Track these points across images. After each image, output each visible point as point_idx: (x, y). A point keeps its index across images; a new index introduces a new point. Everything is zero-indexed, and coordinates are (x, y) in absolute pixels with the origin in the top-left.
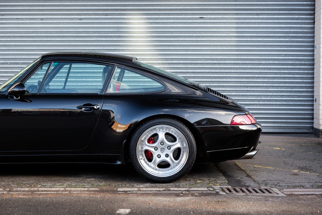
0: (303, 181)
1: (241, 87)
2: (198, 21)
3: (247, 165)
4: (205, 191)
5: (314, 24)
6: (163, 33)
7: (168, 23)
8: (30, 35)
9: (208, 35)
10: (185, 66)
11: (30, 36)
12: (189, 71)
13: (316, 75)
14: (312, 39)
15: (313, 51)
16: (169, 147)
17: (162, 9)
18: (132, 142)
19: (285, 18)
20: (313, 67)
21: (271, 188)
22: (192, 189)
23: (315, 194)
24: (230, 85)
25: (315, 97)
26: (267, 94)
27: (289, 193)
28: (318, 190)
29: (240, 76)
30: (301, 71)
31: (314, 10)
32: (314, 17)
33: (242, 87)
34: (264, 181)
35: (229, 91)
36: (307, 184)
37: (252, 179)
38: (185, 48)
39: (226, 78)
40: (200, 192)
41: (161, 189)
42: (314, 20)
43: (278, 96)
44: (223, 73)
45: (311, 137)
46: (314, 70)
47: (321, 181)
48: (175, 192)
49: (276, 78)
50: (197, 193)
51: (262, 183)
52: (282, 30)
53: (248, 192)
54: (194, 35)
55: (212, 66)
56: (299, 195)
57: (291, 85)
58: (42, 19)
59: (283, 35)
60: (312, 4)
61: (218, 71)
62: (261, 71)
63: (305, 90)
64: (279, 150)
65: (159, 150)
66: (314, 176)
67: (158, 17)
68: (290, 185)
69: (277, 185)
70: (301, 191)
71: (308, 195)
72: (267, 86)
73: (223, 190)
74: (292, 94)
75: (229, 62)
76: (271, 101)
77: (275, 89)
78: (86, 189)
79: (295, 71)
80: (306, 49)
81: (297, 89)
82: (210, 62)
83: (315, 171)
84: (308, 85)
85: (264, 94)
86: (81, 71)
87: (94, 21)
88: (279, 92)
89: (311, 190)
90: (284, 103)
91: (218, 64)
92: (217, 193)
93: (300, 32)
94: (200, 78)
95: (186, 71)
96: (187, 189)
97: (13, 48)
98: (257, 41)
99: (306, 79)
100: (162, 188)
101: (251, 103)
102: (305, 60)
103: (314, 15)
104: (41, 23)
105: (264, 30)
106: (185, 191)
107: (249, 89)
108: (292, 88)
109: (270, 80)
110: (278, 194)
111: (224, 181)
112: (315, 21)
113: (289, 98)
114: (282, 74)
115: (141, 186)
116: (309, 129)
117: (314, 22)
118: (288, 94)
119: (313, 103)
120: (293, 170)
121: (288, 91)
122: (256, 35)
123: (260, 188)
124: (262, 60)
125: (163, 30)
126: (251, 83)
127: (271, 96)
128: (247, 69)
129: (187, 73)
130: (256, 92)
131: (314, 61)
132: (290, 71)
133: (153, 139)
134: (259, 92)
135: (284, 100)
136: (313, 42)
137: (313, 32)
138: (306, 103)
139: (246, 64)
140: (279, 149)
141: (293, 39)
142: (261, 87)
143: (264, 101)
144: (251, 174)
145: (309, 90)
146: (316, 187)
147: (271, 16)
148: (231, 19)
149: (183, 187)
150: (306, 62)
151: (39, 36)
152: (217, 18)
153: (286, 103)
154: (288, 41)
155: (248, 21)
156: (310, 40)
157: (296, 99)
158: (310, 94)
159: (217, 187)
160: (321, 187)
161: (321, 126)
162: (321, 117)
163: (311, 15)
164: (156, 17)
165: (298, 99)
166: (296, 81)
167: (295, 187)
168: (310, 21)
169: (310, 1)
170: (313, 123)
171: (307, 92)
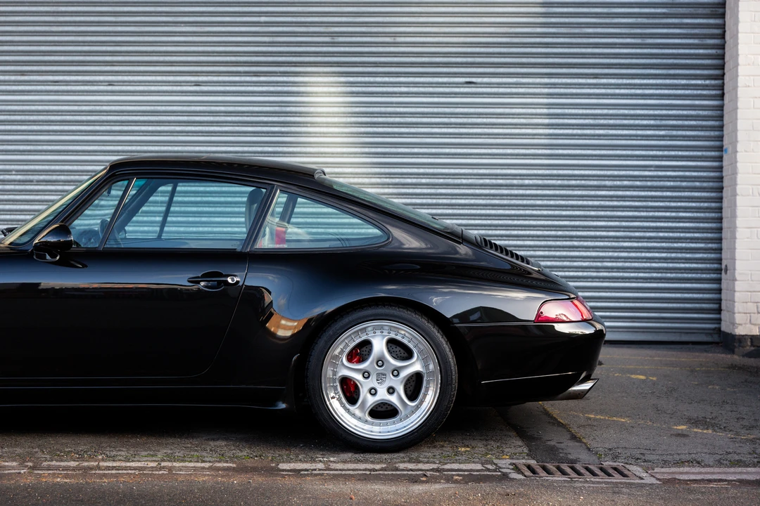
0: (699, 450)
1: (558, 239)
2: (462, 90)
3: (572, 412)
4: (478, 471)
5: (723, 100)
6: (383, 115)
7: (396, 93)
8: (84, 118)
9: (485, 120)
10: (433, 191)
11: (83, 121)
12: (441, 201)
13: (726, 213)
14: (717, 133)
15: (720, 159)
16: (396, 372)
17: (380, 63)
18: (313, 360)
19: (657, 85)
20: (720, 194)
21: (627, 466)
22: (447, 467)
23: (726, 480)
25: (724, 263)
26: (616, 254)
27: (666, 477)
28: (732, 470)
29: (557, 213)
30: (694, 204)
31: (722, 67)
32: (723, 83)
33: (561, 239)
34: (610, 449)
35: (530, 246)
36: (708, 456)
37: (583, 445)
38: (434, 151)
39: (524, 218)
40: (466, 473)
41: (378, 467)
42: (723, 89)
43: (640, 260)
44: (519, 208)
45: (715, 352)
46: (722, 202)
47: (738, 451)
48: (410, 473)
49: (638, 220)
51: (606, 455)
52: (651, 112)
53: (573, 475)
54: (453, 120)
55: (493, 192)
56: (690, 480)
57: (671, 235)
58: (110, 83)
59: (652, 122)
60: (718, 55)
61: (505, 202)
62: (602, 203)
63: (702, 245)
64: (643, 381)
65: (373, 377)
66: (721, 439)
67: (372, 79)
68: (669, 458)
69: (640, 459)
70: (693, 473)
71: (710, 481)
72: (617, 237)
73: (517, 469)
74: (673, 255)
75: (531, 182)
76: (626, 270)
77: (635, 244)
78: (207, 465)
79: (679, 204)
80: (704, 153)
81: (684, 245)
82: (487, 181)
83: (724, 427)
84: (709, 235)
85: (610, 254)
86: (199, 199)
87: (228, 88)
88: (643, 250)
89: (717, 470)
90: (655, 275)
91: (506, 185)
92: (505, 476)
93: (692, 116)
94: (466, 217)
95: (434, 201)
96: (435, 466)
97: (45, 148)
98: (594, 135)
99: (705, 221)
100: (378, 463)
101: (580, 274)
102: (703, 180)
103: (723, 79)
104: (107, 92)
105: (611, 112)
106: (432, 470)
107: (576, 243)
108: (673, 241)
109: (624, 224)
110: (641, 478)
111: (519, 450)
112: (725, 91)
113: (665, 265)
114: (649, 210)
115: (332, 459)
116: (710, 334)
117: (723, 95)
118: (664, 255)
119: (719, 276)
120: (675, 425)
121: (663, 248)
122: (591, 122)
123: (602, 464)
124: (606, 178)
125: (383, 110)
126: (581, 229)
127: (626, 260)
128: (571, 198)
129: (437, 207)
130: (591, 250)
131: (722, 182)
132: (668, 204)
133: (361, 352)
134: (598, 249)
135: (655, 269)
136: (721, 138)
137: (721, 118)
138: (704, 276)
139: (569, 186)
140: (642, 377)
141: (674, 133)
142: (603, 240)
143: (610, 270)
144: (580, 433)
145: (710, 245)
146: (728, 463)
147: (625, 81)
148: (536, 86)
149: (427, 463)
150: (705, 184)
151: (103, 122)
152: (505, 84)
153: (659, 275)
154: (663, 136)
155: (574, 91)
156: (712, 133)
157: (682, 265)
158: (713, 256)
159: (504, 462)
160: (739, 463)
161: (740, 327)
162: (738, 307)
163: (715, 79)
164: (367, 79)
165: (687, 265)
166: (681, 225)
167: (681, 463)
168: (714, 92)
169: (712, 47)
170: (720, 319)
171: (705, 250)
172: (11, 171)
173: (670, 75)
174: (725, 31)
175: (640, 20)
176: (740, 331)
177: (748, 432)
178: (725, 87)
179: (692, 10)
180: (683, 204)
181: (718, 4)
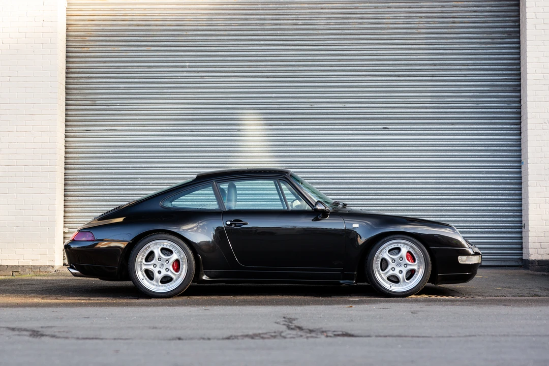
1: (434, 211)
2: (381, 132)
5: (521, 136)
7: (346, 134)
9: (394, 148)
11: (177, 151)
12: (371, 192)
13: (523, 196)
14: (518, 154)
15: (520, 167)
17: (337, 118)
19: (485, 128)
20: (520, 186)
24: (420, 208)
25: (523, 222)
26: (465, 219)
29: (433, 197)
30: (507, 192)
31: (520, 118)
32: (521, 127)
33: (436, 211)
34: (467, 293)
36: (509, 295)
37: (456, 292)
38: (367, 165)
39: (416, 200)
42: (521, 130)
43: (478, 222)
44: (413, 195)
45: (519, 269)
46: (521, 190)
47: (522, 294)
49: (477, 200)
52: (483, 143)
54: (377, 148)
55: (398, 186)
57: (495, 208)
58: (192, 131)
59: (483, 148)
60: (518, 112)
61: (406, 192)
62: (458, 192)
63: (512, 214)
64: (481, 278)
66: (516, 291)
67: (333, 127)
68: (492, 295)
72: (466, 210)
74: (496, 219)
75: (419, 181)
76: (471, 228)
77: (476, 214)
79: (499, 192)
80: (512, 164)
81: (502, 214)
82: (396, 181)
83: (518, 288)
84: (515, 208)
85: (463, 219)
87: (256, 133)
90: (486, 230)
91: (406, 183)
93: (504, 145)
97: (156, 165)
98: (452, 156)
99: (513, 200)
102: (511, 178)
103: (521, 125)
104: (190, 135)
105: (461, 143)
107: (444, 213)
108: (496, 211)
109: (469, 203)
113: (492, 225)
114: (483, 195)
116: (518, 261)
117: (521, 133)
118: (491, 219)
119: (521, 230)
121: (491, 215)
122: (451, 148)
123: (464, 296)
124: (459, 178)
125: (339, 143)
126: (446, 206)
127: (471, 222)
128: (441, 189)
131: (521, 179)
134: (456, 216)
135: (486, 226)
136: (520, 156)
137: (520, 145)
138: (513, 230)
139: (440, 183)
141: (495, 154)
142: (458, 211)
144: (454, 289)
145: (516, 214)
147: (468, 126)
148: (421, 130)
150: (512, 181)
151: (188, 151)
152: (404, 129)
153: (489, 230)
154: (489, 155)
155: (441, 132)
156: (515, 154)
157: (501, 225)
158: (517, 219)
161: (532, 256)
162: (531, 245)
163: (517, 125)
164: (330, 127)
165: (504, 224)
166: (500, 203)
168: (516, 132)
169: (515, 108)
170: (522, 253)
171: (513, 216)
172: (138, 178)
173: (492, 123)
174: (521, 100)
175: (475, 94)
176: (532, 258)
179: (503, 89)
180: (501, 192)
181: (517, 85)
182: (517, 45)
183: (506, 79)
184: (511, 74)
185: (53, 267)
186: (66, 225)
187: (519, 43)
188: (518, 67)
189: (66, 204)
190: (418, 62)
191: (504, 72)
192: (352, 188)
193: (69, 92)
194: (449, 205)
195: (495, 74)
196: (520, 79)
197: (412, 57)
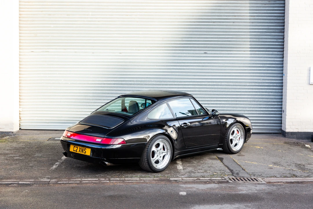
0: (276, 173)
2: (203, 55)
3: (241, 161)
4: (220, 180)
5: (283, 59)
6: (179, 63)
7: (182, 56)
9: (210, 65)
10: (194, 87)
13: (284, 94)
14: (281, 69)
15: (282, 77)
17: (177, 47)
19: (263, 54)
20: (282, 87)
21: (257, 178)
22: (212, 179)
23: (282, 182)
24: (224, 99)
25: (283, 109)
26: (250, 106)
27: (268, 181)
28: (284, 179)
30: (274, 91)
31: (283, 48)
34: (253, 173)
35: (224, 104)
36: (278, 175)
37: (246, 172)
38: (194, 74)
40: (218, 181)
42: (283, 55)
43: (257, 108)
44: (220, 92)
45: (280, 137)
46: (282, 90)
47: (286, 173)
48: (204, 181)
50: (216, 181)
53: (244, 181)
54: (200, 65)
55: (212, 87)
56: (273, 182)
57: (267, 100)
58: (93, 53)
59: (261, 65)
60: (282, 45)
62: (246, 90)
64: (259, 149)
66: (282, 169)
67: (175, 52)
68: (268, 175)
69: (261, 176)
70: (274, 180)
71: (279, 182)
72: (251, 101)
73: (230, 179)
74: (268, 106)
75: (224, 84)
77: (256, 103)
78: (152, 179)
79: (269, 91)
80: (277, 75)
81: (271, 103)
82: (211, 84)
83: (282, 165)
84: (279, 100)
85: (248, 106)
89: (280, 179)
90: (262, 112)
91: (217, 85)
92: (228, 182)
93: (274, 63)
95: (194, 90)
96: (209, 179)
99: (277, 96)
102: (277, 83)
103: (283, 52)
104: (92, 55)
107: (238, 103)
108: (267, 102)
109: (252, 97)
110: (262, 182)
111: (230, 173)
113: (265, 109)
114: (260, 92)
115: (182, 177)
116: (278, 130)
117: (283, 57)
118: (265, 106)
119: (281, 113)
120: (269, 165)
121: (264, 104)
122: (243, 65)
123: (251, 177)
125: (178, 61)
127: (253, 108)
128: (236, 89)
130: (242, 105)
131: (283, 84)
132: (266, 91)
135: (262, 110)
136: (282, 70)
137: (283, 64)
138: (277, 113)
139: (236, 85)
140: (259, 147)
141: (268, 69)
144: (244, 168)
145: (279, 103)
146: (283, 177)
147: (253, 53)
148: (226, 54)
149: (207, 177)
150: (277, 85)
152: (216, 53)
154: (265, 70)
155: (238, 55)
156: (280, 69)
157: (270, 109)
158: (280, 106)
159: (226, 177)
160: (286, 177)
161: (287, 130)
162: (287, 124)
163: (281, 52)
164: (173, 52)
165: (272, 109)
166: (270, 97)
167: (271, 177)
168: (281, 56)
169: (280, 42)
170: (282, 126)
171: (277, 104)
172: (62, 80)
173: (267, 51)
174: (284, 38)
175: (258, 34)
177: (289, 167)
178: (284, 55)
179: (274, 31)
180: (271, 91)
181: (282, 29)
182: (283, 5)
183: (276, 25)
184: (279, 22)
185: (13, 132)
186: (21, 106)
187: (284, 4)
188: (283, 18)
189: (21, 94)
190: (226, 14)
191: (275, 21)
192: (186, 88)
193: (21, 29)
194: (241, 98)
195: (270, 22)
196: (284, 25)
197: (222, 11)
